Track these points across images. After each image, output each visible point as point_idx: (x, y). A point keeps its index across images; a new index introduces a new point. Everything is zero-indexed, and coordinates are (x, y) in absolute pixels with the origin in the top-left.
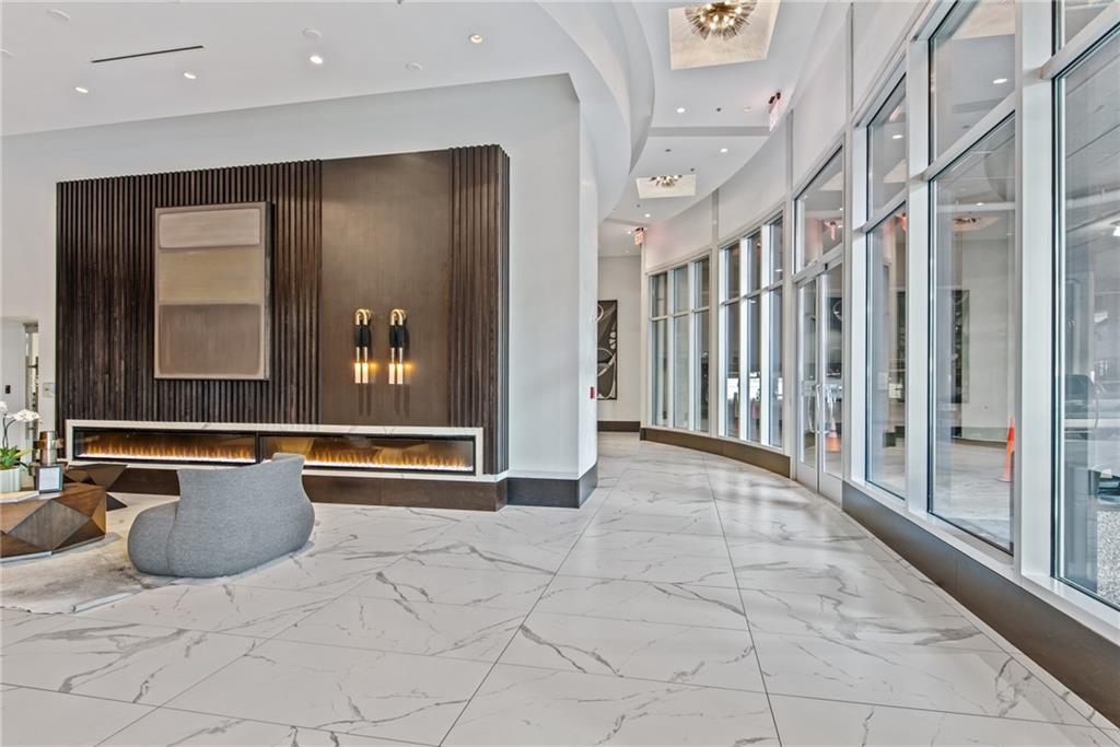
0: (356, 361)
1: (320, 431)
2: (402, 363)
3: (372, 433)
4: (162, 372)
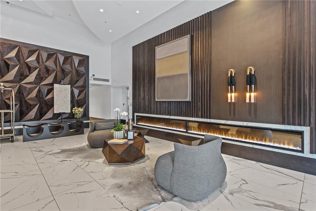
0: (229, 93)
1: (211, 122)
2: (254, 92)
3: (235, 124)
4: (157, 99)
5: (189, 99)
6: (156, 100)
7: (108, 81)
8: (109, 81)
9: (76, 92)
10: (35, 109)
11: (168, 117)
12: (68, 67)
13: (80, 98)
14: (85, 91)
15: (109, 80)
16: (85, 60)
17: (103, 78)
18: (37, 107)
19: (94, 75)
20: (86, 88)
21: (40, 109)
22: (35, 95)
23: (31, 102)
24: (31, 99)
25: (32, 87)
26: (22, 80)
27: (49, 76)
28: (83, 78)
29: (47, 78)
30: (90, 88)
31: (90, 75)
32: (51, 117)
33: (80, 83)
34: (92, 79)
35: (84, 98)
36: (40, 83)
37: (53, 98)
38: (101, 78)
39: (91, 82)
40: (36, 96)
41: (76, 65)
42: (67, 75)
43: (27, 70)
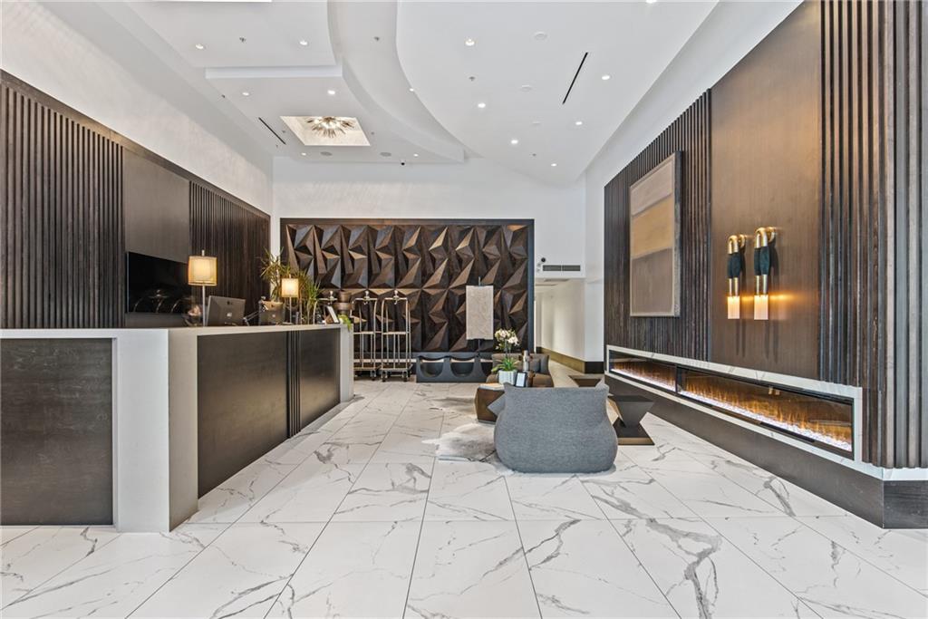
0: (727, 295)
1: (710, 369)
2: (767, 293)
3: (746, 376)
4: (633, 312)
5: (674, 311)
6: (631, 314)
7: (577, 268)
8: (579, 270)
9: (509, 298)
10: (442, 332)
11: (648, 355)
12: (492, 250)
13: (516, 309)
14: (525, 295)
15: (579, 267)
16: (526, 230)
17: (565, 264)
18: (444, 328)
19: (543, 260)
20: (527, 288)
21: (450, 330)
22: (441, 307)
23: (436, 320)
24: (436, 314)
25: (437, 294)
26: (424, 282)
27: (462, 271)
28: (521, 269)
29: (460, 274)
30: (535, 287)
31: (537, 260)
32: (465, 346)
33: (516, 280)
34: (541, 268)
35: (523, 309)
36: (449, 285)
37: (465, 312)
38: (562, 264)
39: (539, 274)
40: (443, 308)
41: (509, 243)
42: (492, 266)
43: (431, 264)
